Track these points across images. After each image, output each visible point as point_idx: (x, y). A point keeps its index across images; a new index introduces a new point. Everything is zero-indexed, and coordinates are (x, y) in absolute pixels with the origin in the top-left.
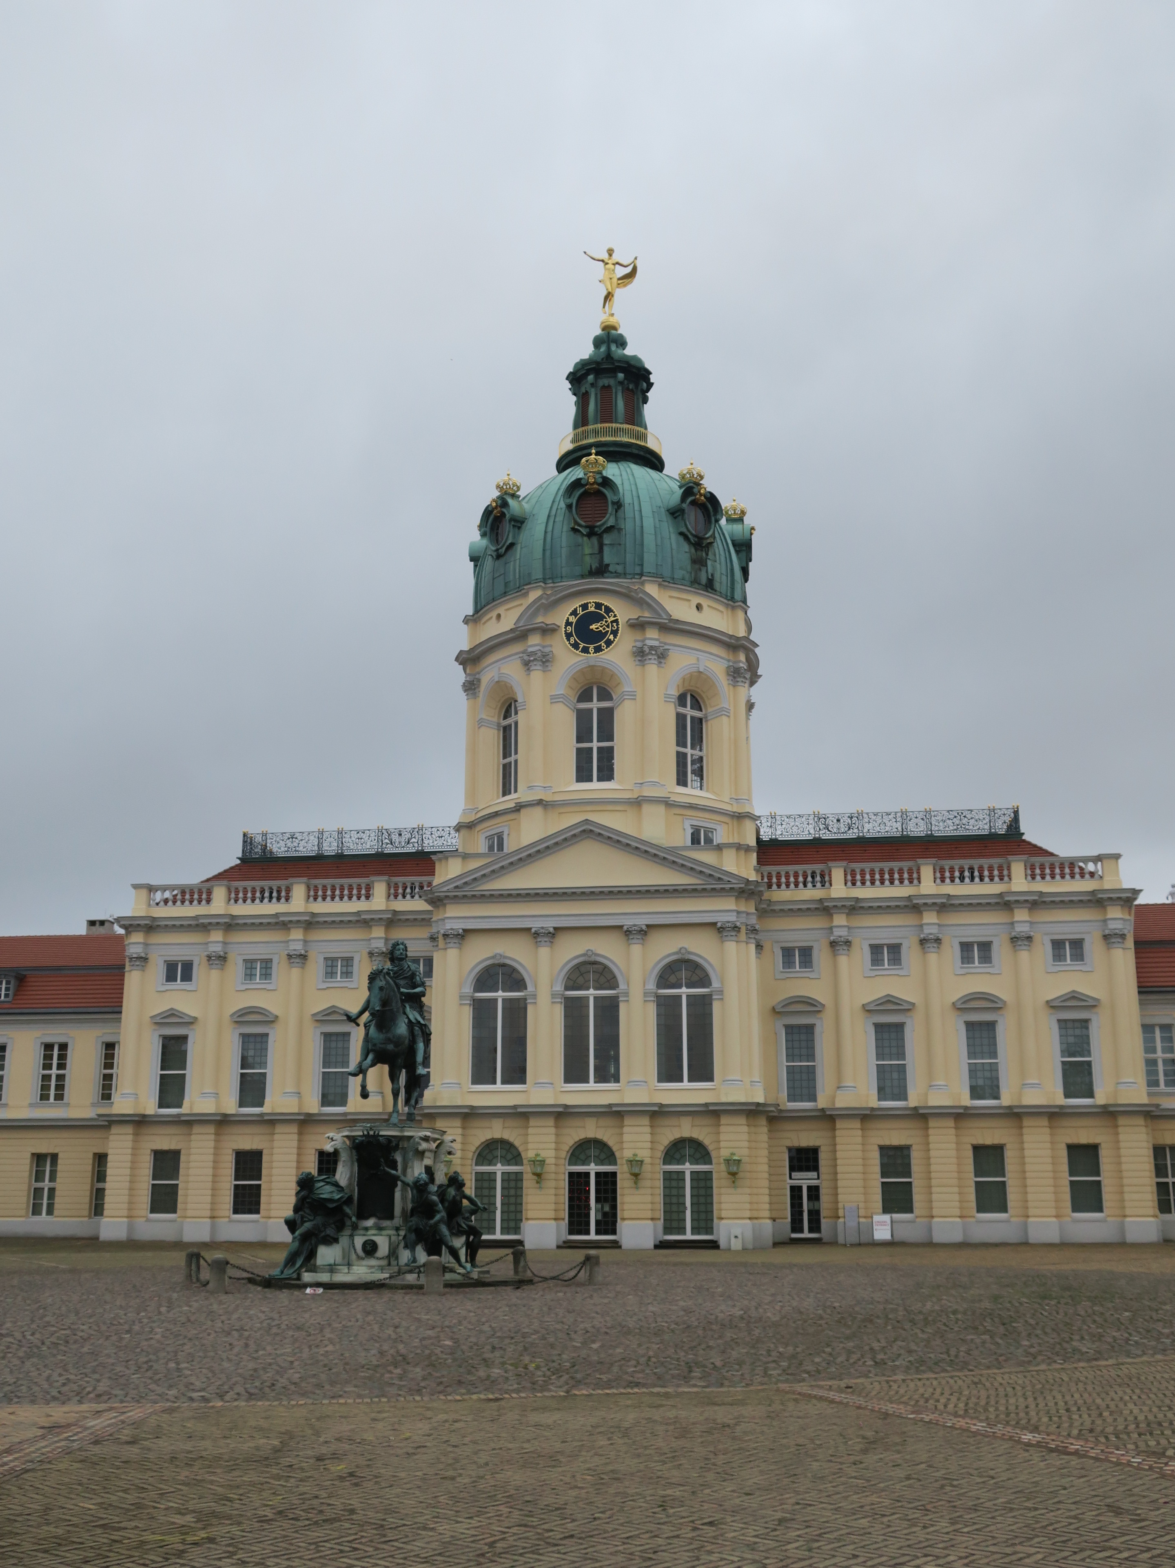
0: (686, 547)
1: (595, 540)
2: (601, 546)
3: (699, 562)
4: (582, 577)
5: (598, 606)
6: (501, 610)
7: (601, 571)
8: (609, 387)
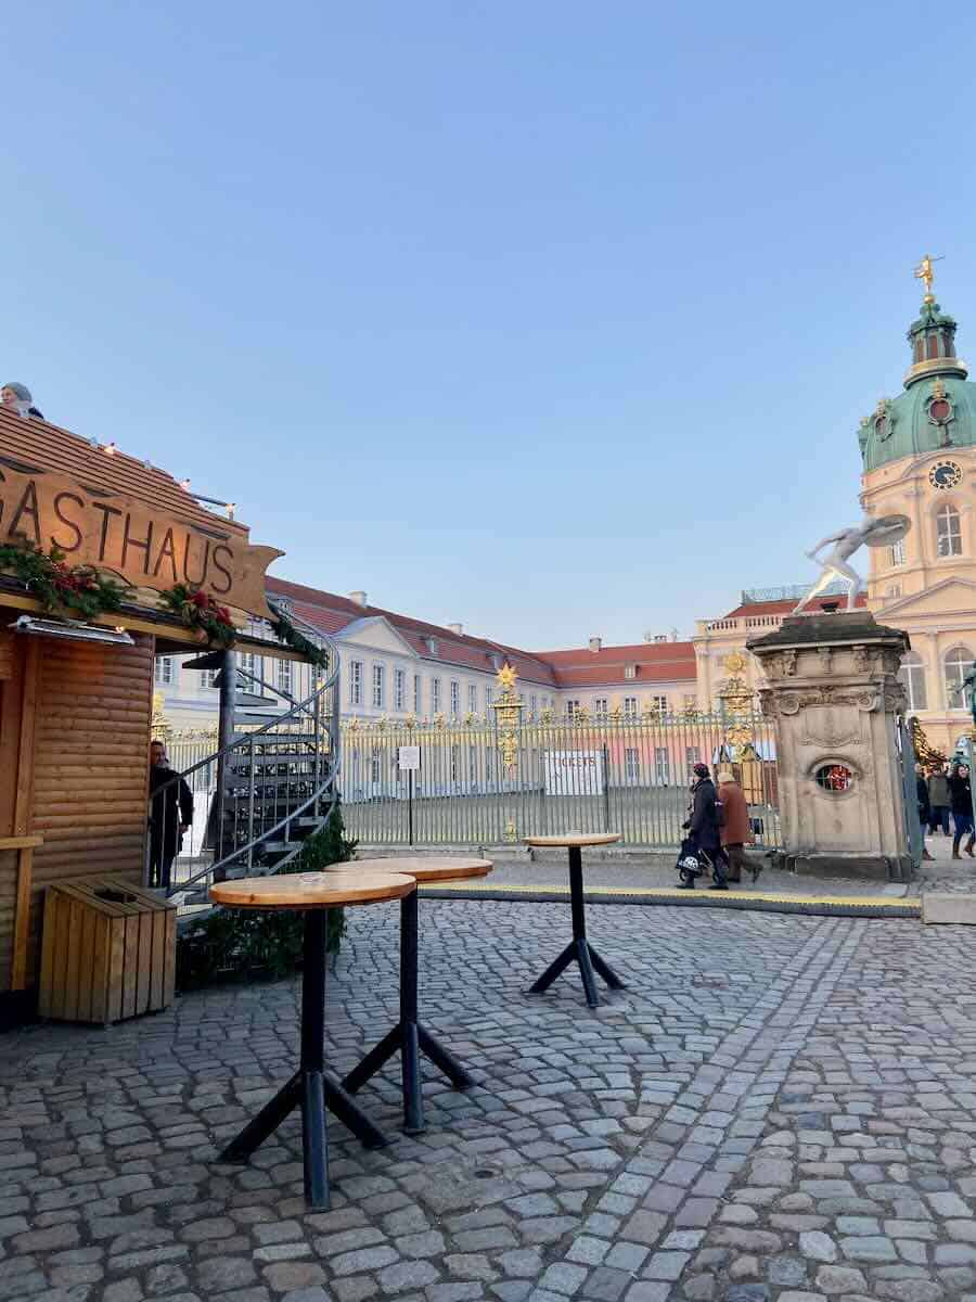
1: (943, 428)
2: (947, 431)
4: (938, 448)
5: (948, 463)
6: (888, 469)
7: (948, 444)
8: (934, 337)
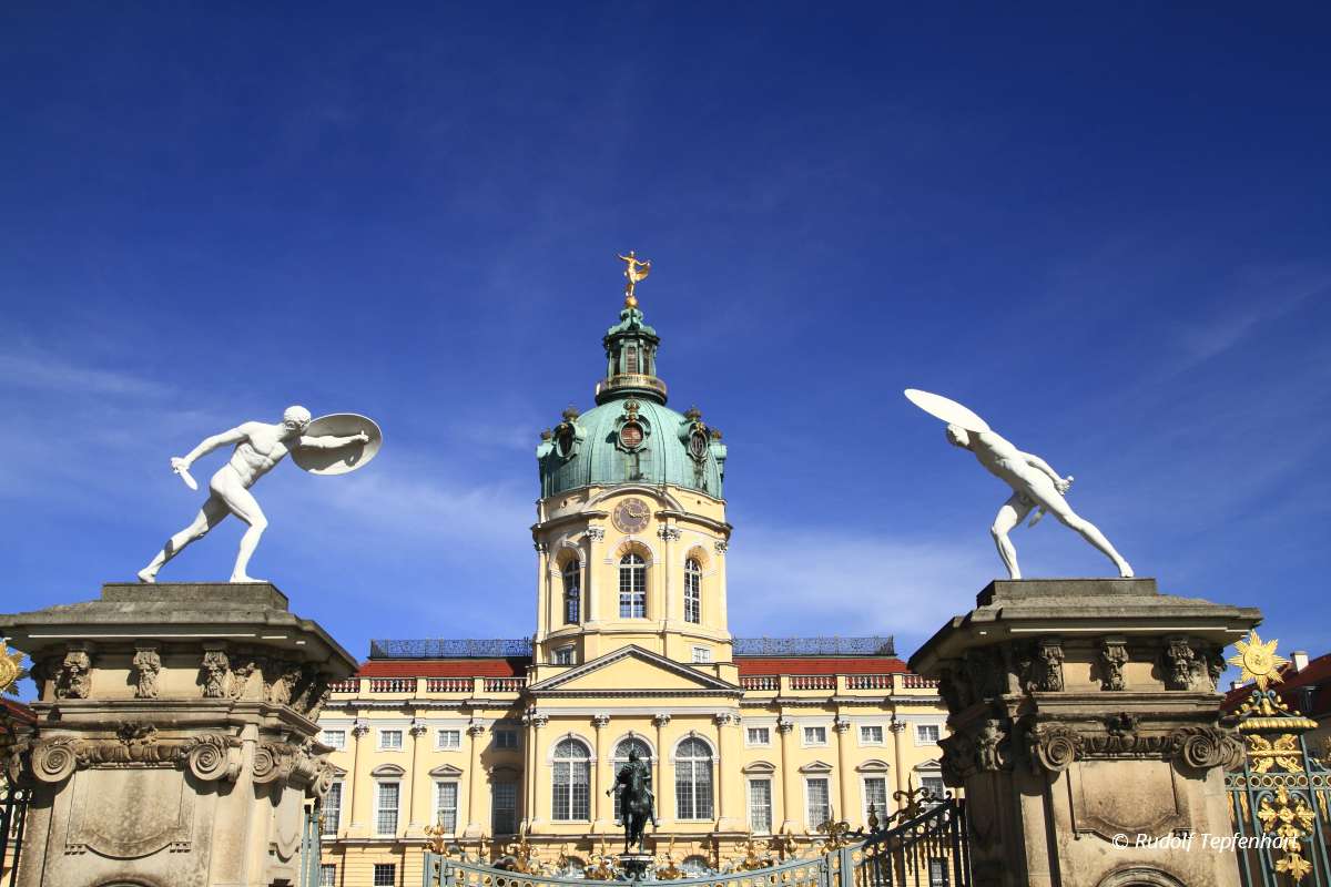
0: (691, 463)
1: (633, 456)
2: (638, 461)
3: (699, 473)
4: (626, 481)
5: (636, 501)
6: (567, 499)
7: (638, 477)
8: (633, 348)
